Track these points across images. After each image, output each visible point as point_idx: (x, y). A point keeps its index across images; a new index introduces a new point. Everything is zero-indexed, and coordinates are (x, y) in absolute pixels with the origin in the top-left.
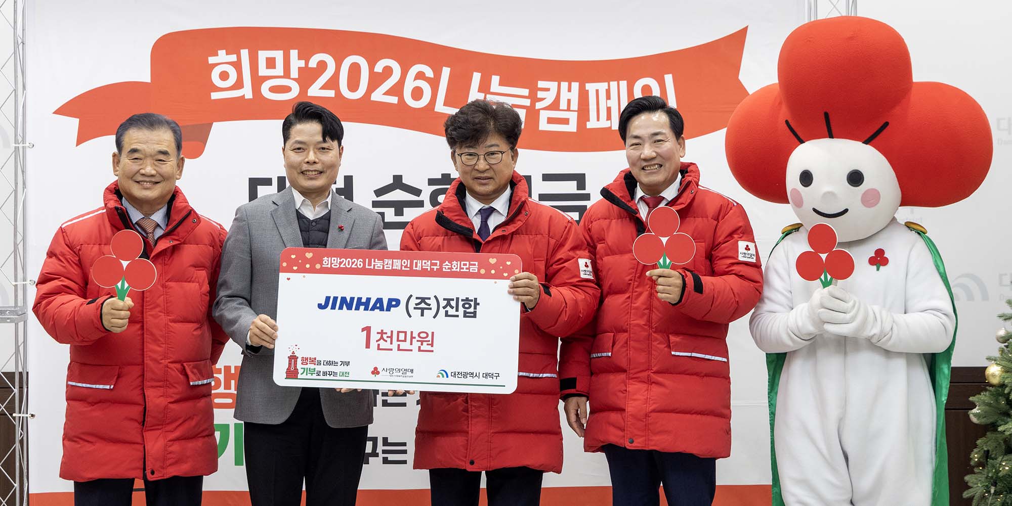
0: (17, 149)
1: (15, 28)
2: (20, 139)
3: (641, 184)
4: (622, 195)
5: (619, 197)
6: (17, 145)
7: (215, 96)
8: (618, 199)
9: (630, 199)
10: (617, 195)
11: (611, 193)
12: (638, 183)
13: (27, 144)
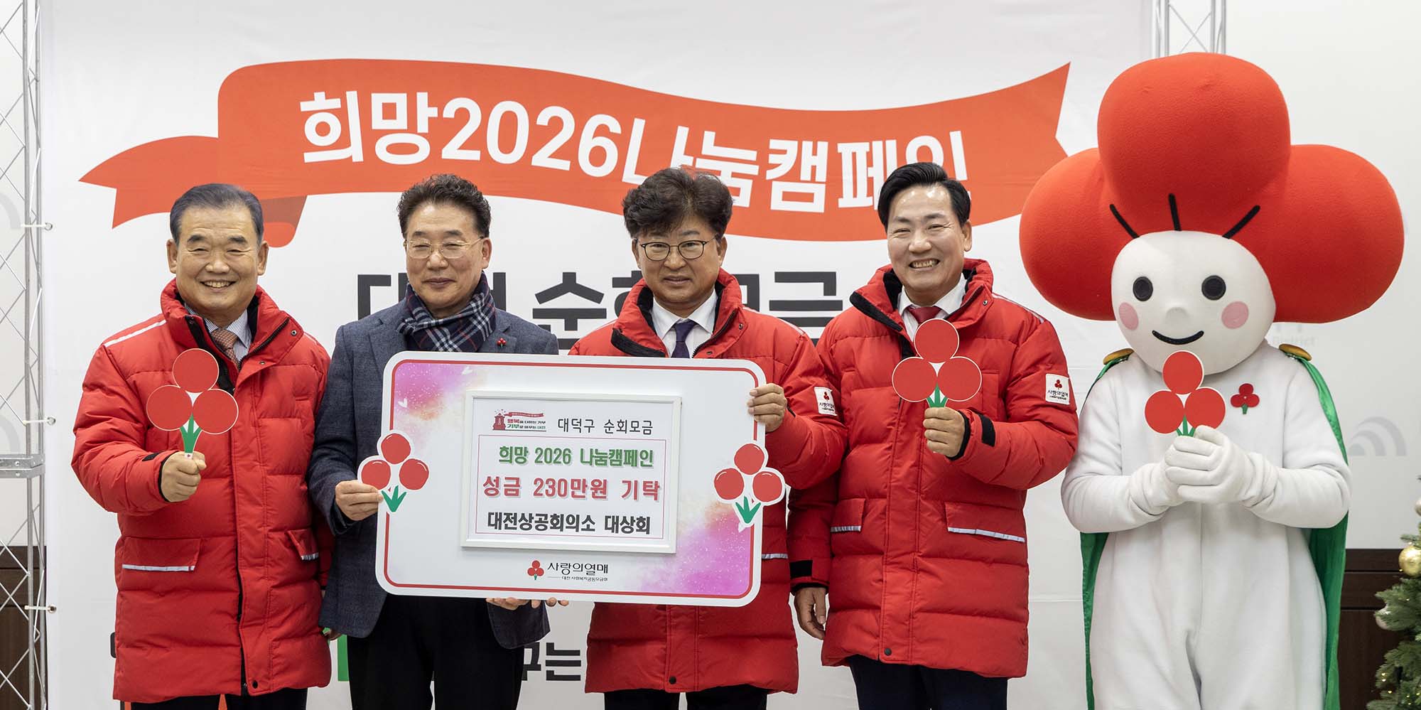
0: (28, 231)
1: (25, 58)
2: (33, 217)
3: (908, 287)
4: (880, 302)
5: (876, 305)
6: (28, 226)
7: (309, 157)
8: (875, 308)
9: (892, 309)
10: (873, 303)
11: (865, 299)
12: (903, 287)
13: (43, 225)
